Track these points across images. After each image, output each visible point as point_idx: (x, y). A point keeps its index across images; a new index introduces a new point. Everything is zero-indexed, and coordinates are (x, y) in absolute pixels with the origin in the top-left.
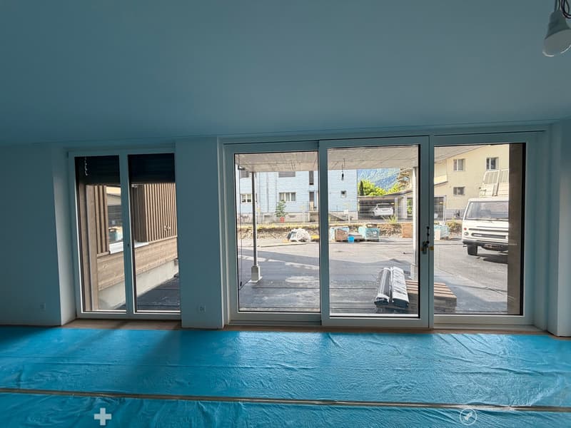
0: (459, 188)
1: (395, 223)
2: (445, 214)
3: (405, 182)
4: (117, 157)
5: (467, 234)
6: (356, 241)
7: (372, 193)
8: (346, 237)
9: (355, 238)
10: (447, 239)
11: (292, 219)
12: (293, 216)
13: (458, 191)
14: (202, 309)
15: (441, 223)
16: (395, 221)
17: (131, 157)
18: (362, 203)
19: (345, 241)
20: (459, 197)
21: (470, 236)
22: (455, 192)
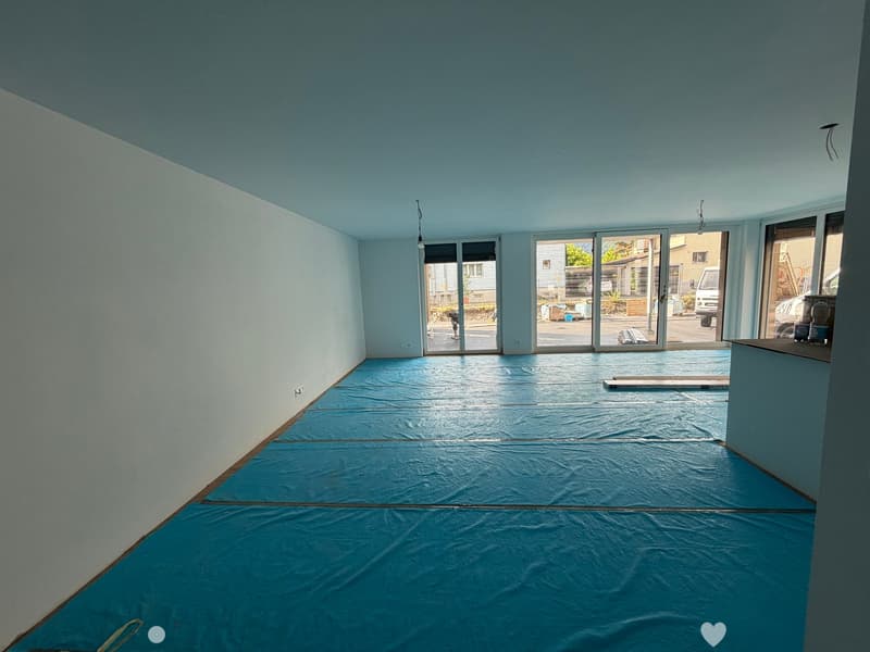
0: (700, 253)
1: (617, 300)
2: (680, 287)
3: (625, 245)
4: (455, 245)
5: (701, 304)
6: (574, 319)
7: (577, 262)
8: (562, 315)
9: (574, 316)
10: (681, 315)
11: (477, 300)
12: (480, 295)
13: (699, 257)
14: (518, 342)
15: (674, 296)
16: (617, 298)
17: (463, 244)
18: (568, 276)
19: (563, 320)
20: (700, 265)
21: (703, 306)
22: (695, 259)
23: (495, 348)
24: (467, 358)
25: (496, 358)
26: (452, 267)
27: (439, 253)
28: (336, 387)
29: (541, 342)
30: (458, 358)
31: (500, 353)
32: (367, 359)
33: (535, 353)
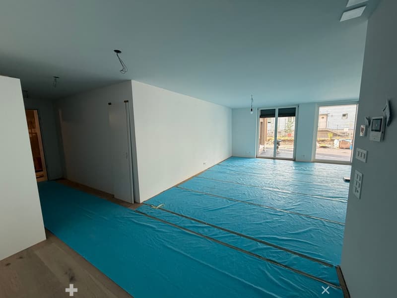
4: (275, 109)
8: (348, 146)
14: (304, 156)
17: (279, 109)
19: (348, 148)
23: (292, 157)
24: (276, 160)
25: (292, 162)
26: (273, 120)
27: (267, 113)
28: (218, 164)
29: (317, 157)
30: (273, 160)
31: (294, 160)
32: (232, 157)
33: (314, 162)
